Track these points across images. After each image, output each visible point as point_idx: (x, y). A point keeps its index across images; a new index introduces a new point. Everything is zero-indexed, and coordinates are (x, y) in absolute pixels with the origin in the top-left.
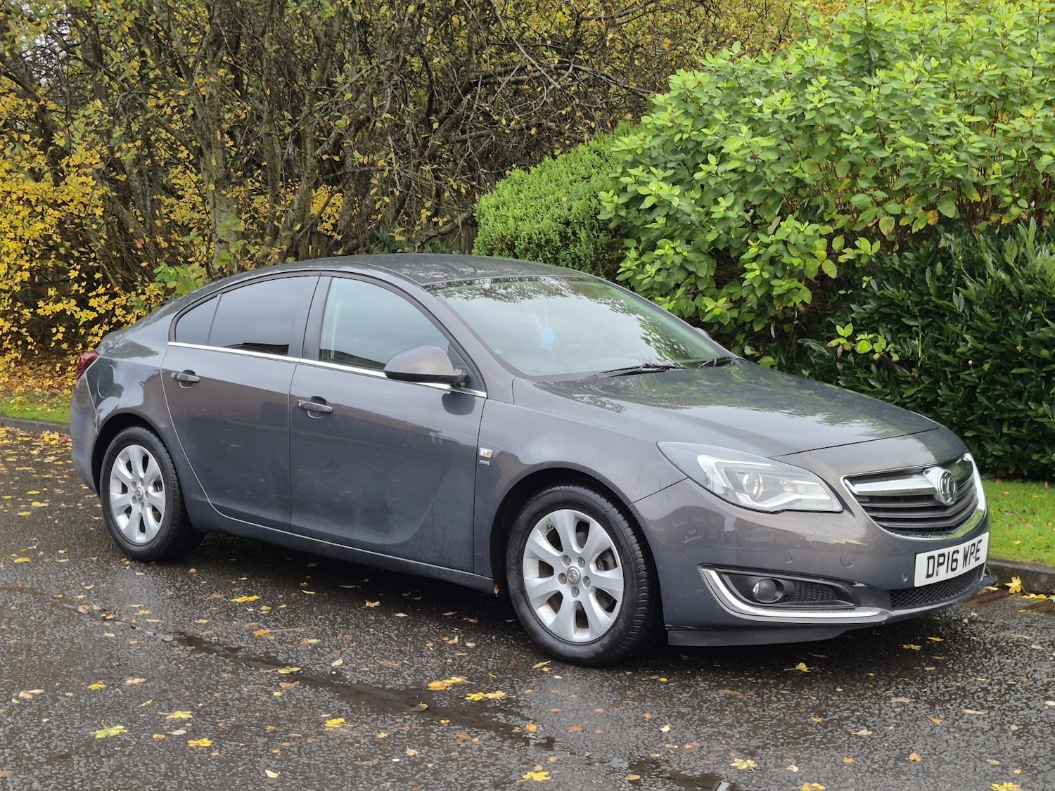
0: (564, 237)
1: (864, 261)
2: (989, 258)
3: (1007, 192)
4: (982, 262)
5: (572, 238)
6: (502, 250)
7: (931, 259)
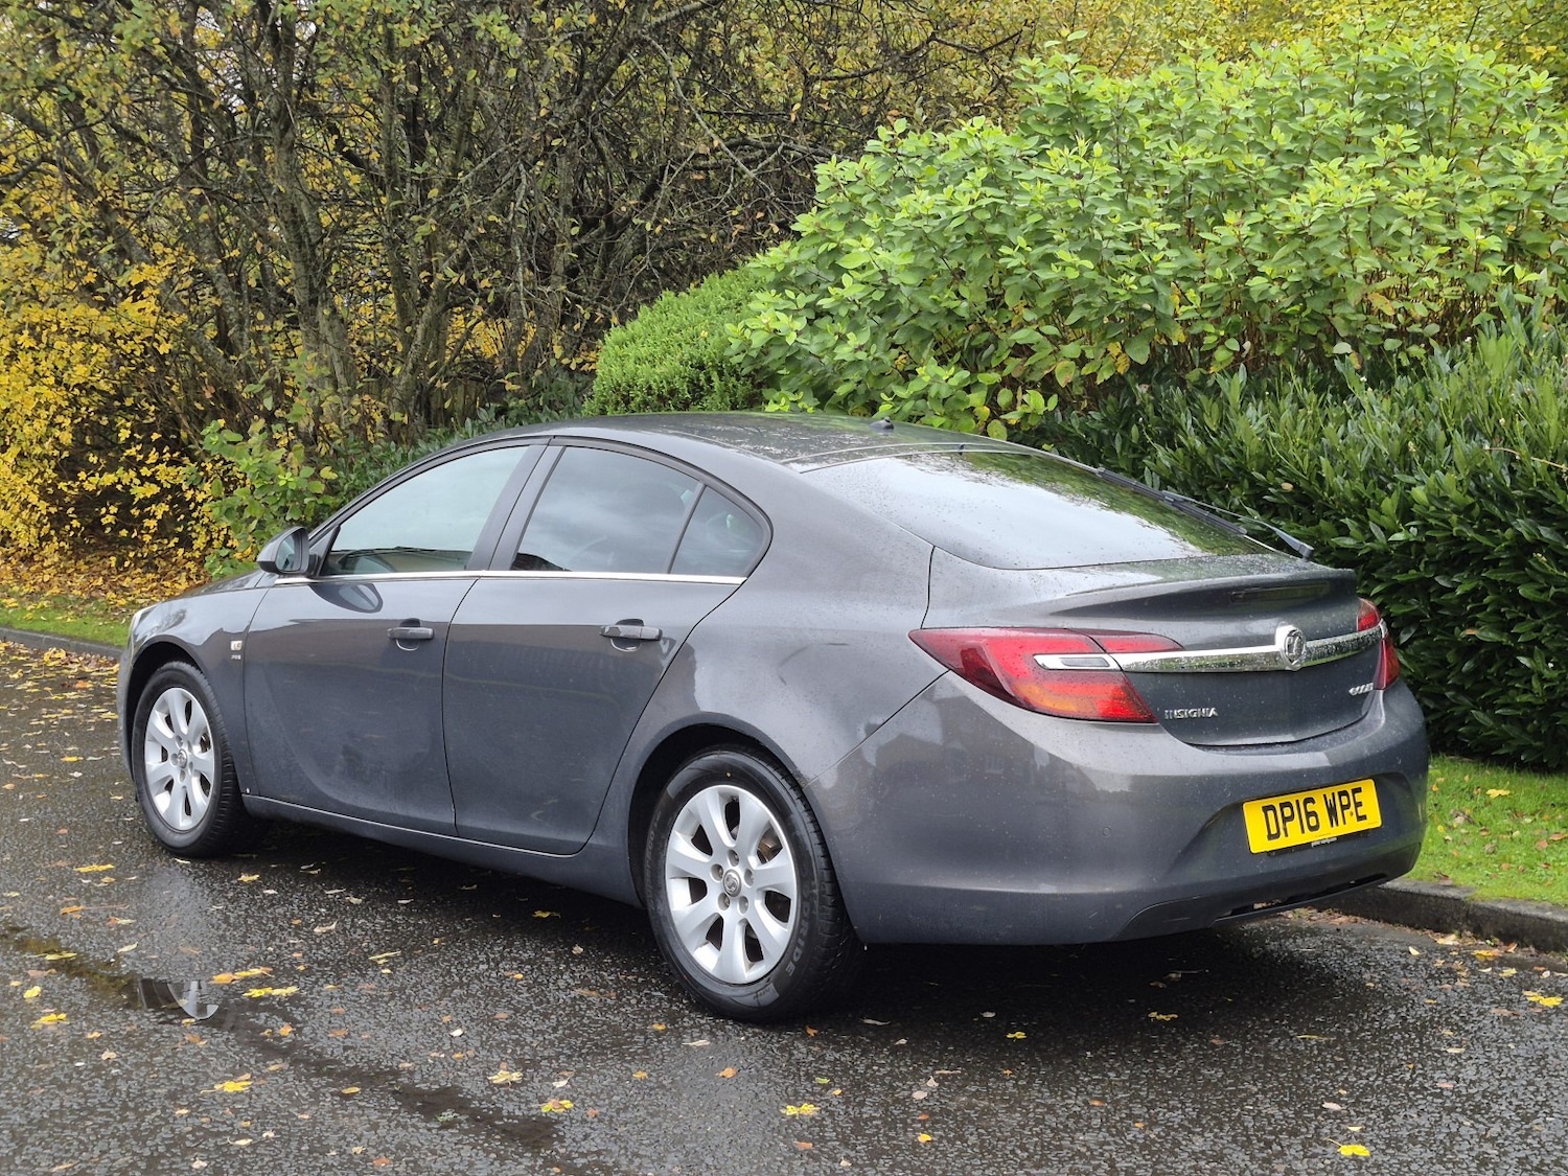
0: (694, 386)
1: (1033, 422)
2: (1186, 420)
3: (1210, 328)
4: (1177, 427)
5: (706, 387)
6: (617, 403)
7: (1124, 421)
